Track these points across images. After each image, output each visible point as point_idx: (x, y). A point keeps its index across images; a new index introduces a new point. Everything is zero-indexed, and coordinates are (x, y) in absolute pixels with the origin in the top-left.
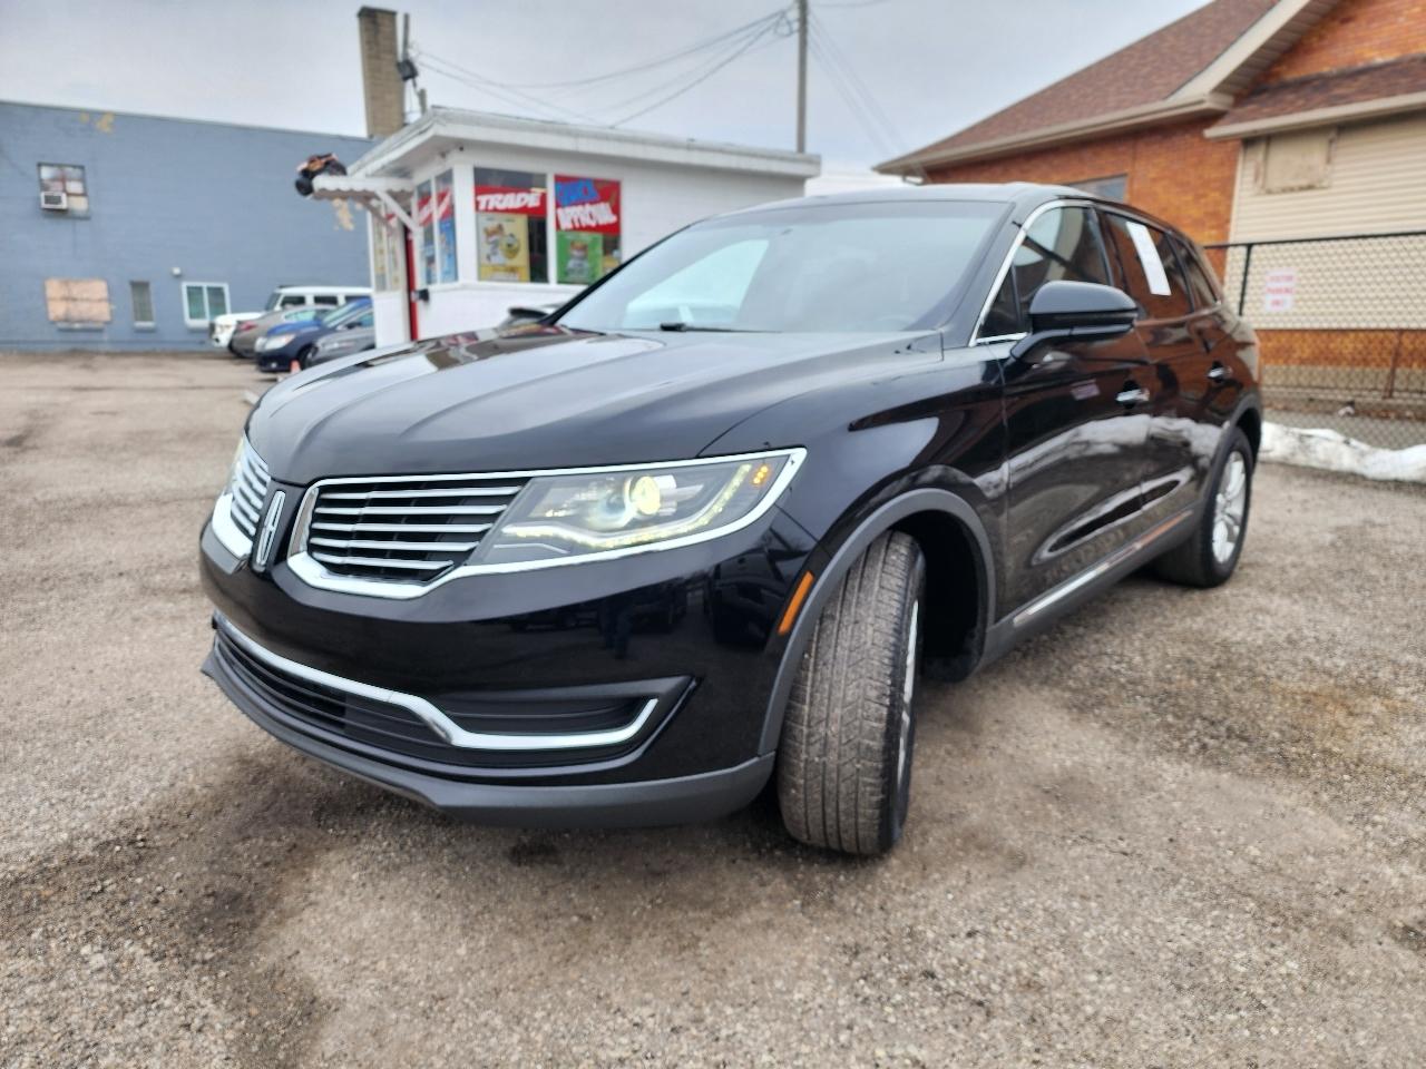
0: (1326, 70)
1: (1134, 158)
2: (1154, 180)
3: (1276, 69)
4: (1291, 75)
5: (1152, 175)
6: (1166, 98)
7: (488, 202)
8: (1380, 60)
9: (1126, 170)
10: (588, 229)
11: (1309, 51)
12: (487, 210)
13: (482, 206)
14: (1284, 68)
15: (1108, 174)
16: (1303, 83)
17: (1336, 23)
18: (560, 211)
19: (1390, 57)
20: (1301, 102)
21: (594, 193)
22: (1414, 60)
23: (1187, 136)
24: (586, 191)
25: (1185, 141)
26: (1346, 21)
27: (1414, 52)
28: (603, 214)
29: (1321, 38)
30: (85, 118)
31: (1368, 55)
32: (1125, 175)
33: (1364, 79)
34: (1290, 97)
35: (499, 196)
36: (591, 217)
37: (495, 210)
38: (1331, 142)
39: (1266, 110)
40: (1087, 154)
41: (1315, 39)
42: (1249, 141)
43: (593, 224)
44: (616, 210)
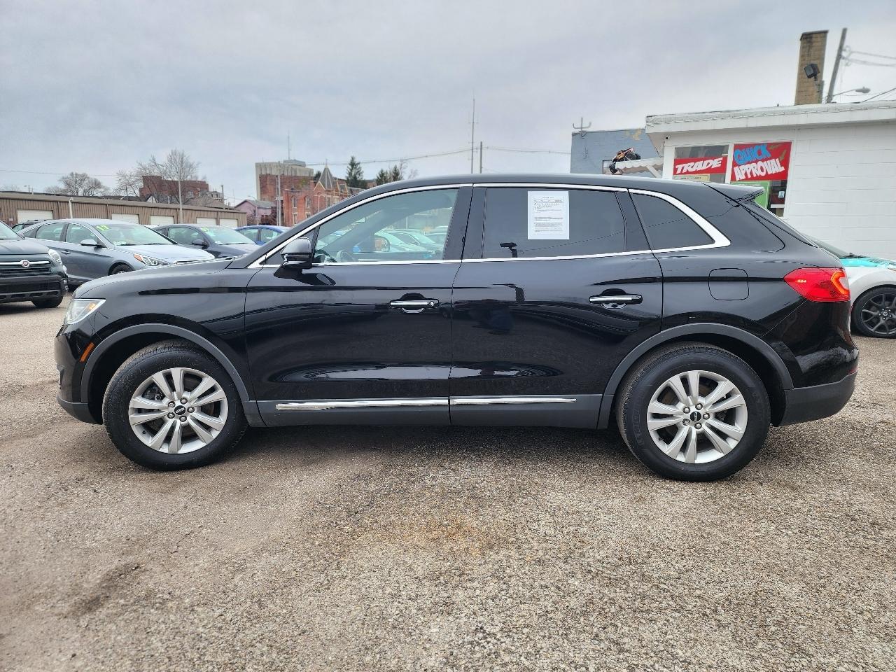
7: (683, 168)
10: (759, 178)
12: (681, 173)
13: (679, 171)
18: (736, 169)
21: (765, 153)
24: (760, 153)
28: (774, 167)
30: (628, 134)
35: (692, 164)
36: (762, 170)
37: (688, 172)
43: (763, 174)
44: (785, 163)
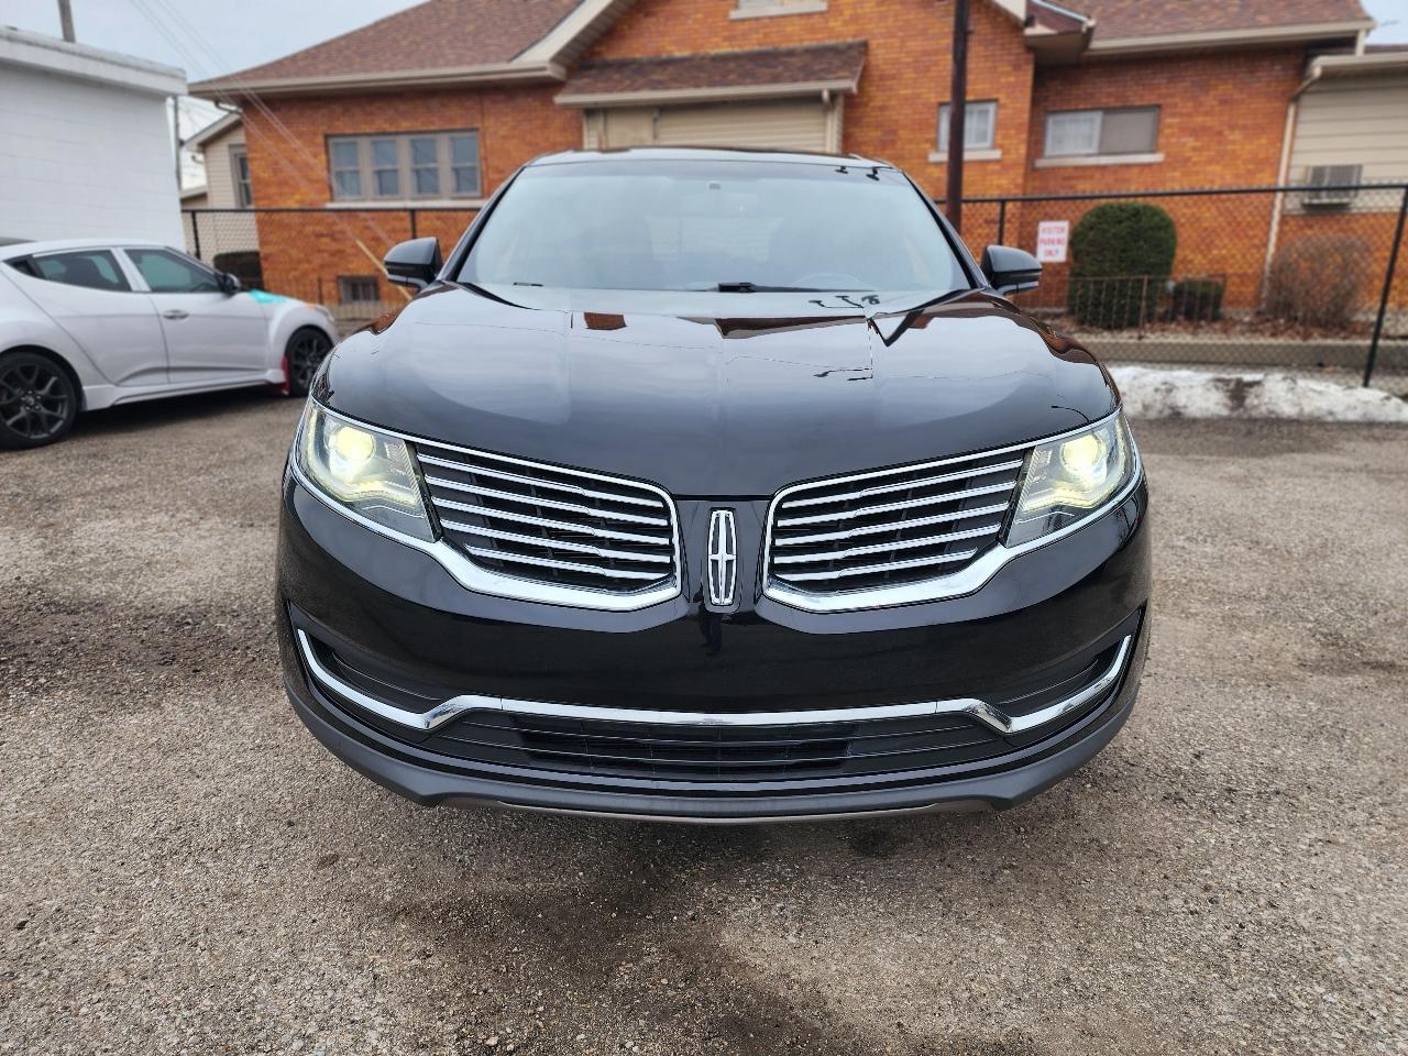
0: (638, 56)
1: (483, 114)
2: (505, 138)
3: (597, 49)
4: (611, 56)
5: (503, 131)
6: (510, 60)
8: (678, 54)
9: (476, 125)
11: (622, 37)
14: (603, 49)
15: (458, 126)
16: (622, 65)
17: (641, 15)
19: (686, 53)
20: (627, 82)
22: (703, 58)
23: (530, 100)
25: (530, 103)
26: (647, 15)
27: (702, 51)
29: (631, 27)
31: (669, 48)
32: (477, 129)
33: (671, 69)
34: (617, 76)
38: (655, 120)
39: (600, 85)
40: (435, 103)
41: (625, 27)
42: (591, 112)
